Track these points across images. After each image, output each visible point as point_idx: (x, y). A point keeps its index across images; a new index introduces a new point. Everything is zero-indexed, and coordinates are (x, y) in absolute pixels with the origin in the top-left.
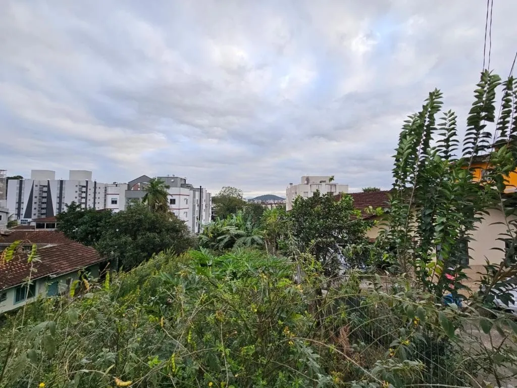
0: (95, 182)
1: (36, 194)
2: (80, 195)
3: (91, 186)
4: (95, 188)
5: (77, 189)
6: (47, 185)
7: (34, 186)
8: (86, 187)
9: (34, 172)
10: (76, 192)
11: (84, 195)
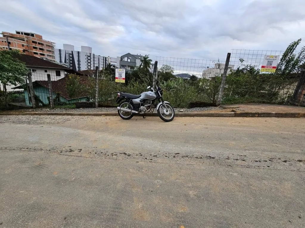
0: (94, 54)
1: (67, 58)
2: (87, 61)
3: (92, 57)
4: (94, 58)
5: (86, 57)
6: (71, 53)
7: (66, 54)
8: (90, 56)
9: (65, 45)
10: (86, 59)
11: (89, 61)
